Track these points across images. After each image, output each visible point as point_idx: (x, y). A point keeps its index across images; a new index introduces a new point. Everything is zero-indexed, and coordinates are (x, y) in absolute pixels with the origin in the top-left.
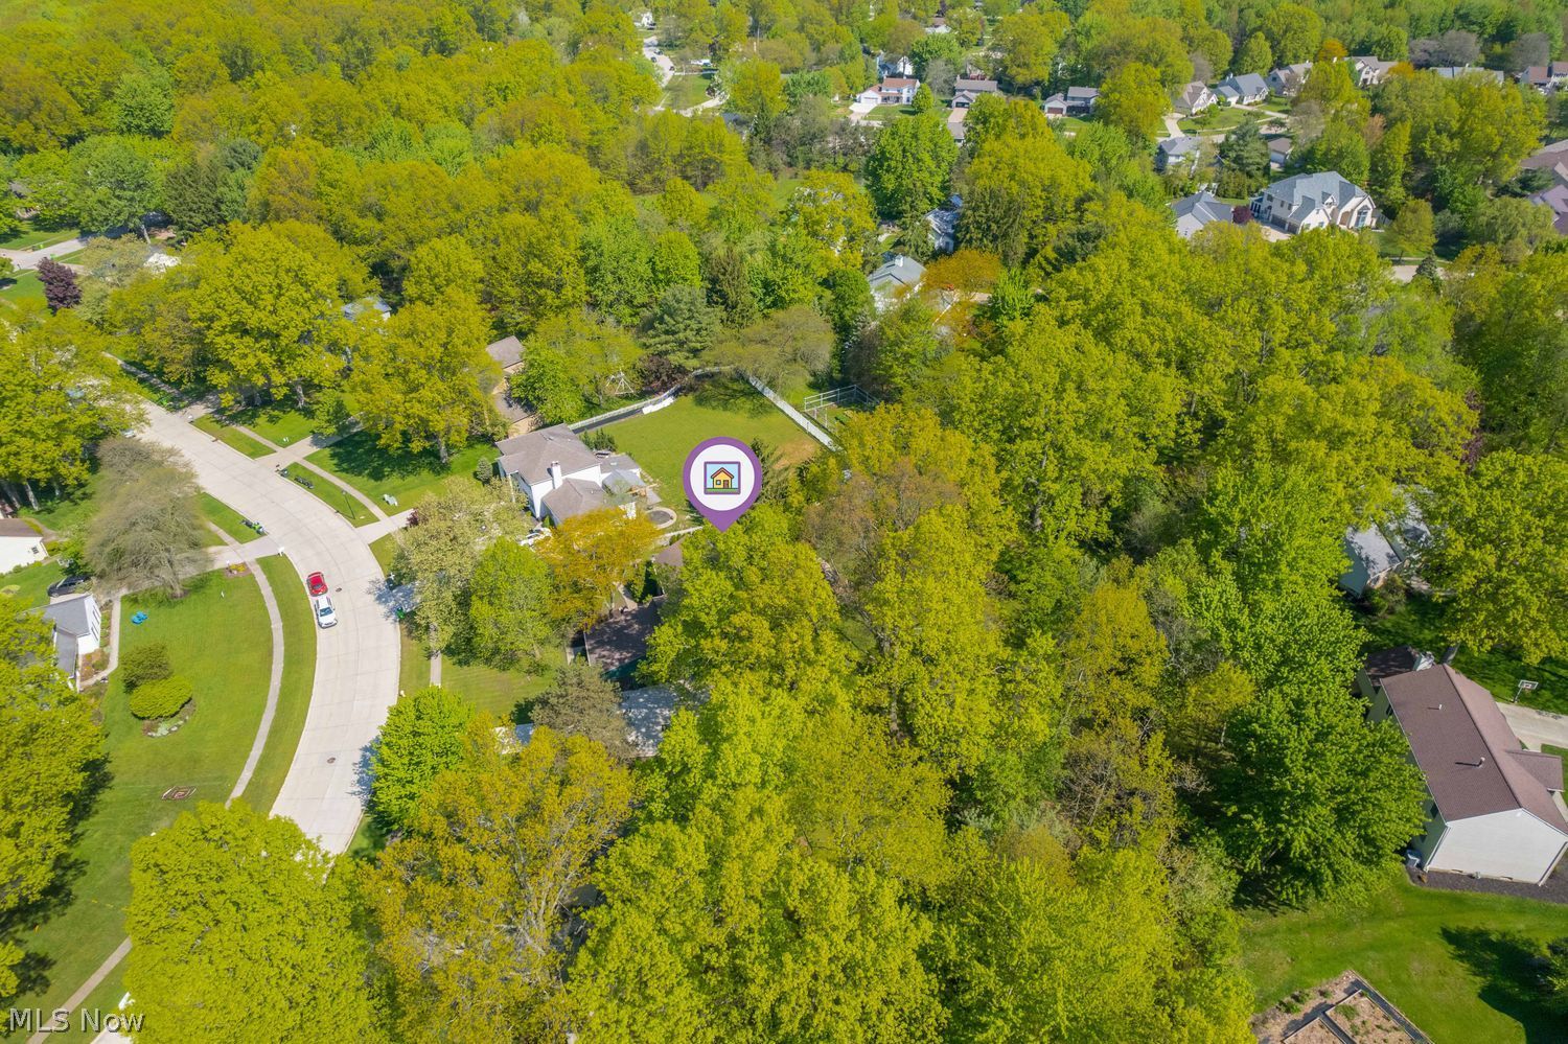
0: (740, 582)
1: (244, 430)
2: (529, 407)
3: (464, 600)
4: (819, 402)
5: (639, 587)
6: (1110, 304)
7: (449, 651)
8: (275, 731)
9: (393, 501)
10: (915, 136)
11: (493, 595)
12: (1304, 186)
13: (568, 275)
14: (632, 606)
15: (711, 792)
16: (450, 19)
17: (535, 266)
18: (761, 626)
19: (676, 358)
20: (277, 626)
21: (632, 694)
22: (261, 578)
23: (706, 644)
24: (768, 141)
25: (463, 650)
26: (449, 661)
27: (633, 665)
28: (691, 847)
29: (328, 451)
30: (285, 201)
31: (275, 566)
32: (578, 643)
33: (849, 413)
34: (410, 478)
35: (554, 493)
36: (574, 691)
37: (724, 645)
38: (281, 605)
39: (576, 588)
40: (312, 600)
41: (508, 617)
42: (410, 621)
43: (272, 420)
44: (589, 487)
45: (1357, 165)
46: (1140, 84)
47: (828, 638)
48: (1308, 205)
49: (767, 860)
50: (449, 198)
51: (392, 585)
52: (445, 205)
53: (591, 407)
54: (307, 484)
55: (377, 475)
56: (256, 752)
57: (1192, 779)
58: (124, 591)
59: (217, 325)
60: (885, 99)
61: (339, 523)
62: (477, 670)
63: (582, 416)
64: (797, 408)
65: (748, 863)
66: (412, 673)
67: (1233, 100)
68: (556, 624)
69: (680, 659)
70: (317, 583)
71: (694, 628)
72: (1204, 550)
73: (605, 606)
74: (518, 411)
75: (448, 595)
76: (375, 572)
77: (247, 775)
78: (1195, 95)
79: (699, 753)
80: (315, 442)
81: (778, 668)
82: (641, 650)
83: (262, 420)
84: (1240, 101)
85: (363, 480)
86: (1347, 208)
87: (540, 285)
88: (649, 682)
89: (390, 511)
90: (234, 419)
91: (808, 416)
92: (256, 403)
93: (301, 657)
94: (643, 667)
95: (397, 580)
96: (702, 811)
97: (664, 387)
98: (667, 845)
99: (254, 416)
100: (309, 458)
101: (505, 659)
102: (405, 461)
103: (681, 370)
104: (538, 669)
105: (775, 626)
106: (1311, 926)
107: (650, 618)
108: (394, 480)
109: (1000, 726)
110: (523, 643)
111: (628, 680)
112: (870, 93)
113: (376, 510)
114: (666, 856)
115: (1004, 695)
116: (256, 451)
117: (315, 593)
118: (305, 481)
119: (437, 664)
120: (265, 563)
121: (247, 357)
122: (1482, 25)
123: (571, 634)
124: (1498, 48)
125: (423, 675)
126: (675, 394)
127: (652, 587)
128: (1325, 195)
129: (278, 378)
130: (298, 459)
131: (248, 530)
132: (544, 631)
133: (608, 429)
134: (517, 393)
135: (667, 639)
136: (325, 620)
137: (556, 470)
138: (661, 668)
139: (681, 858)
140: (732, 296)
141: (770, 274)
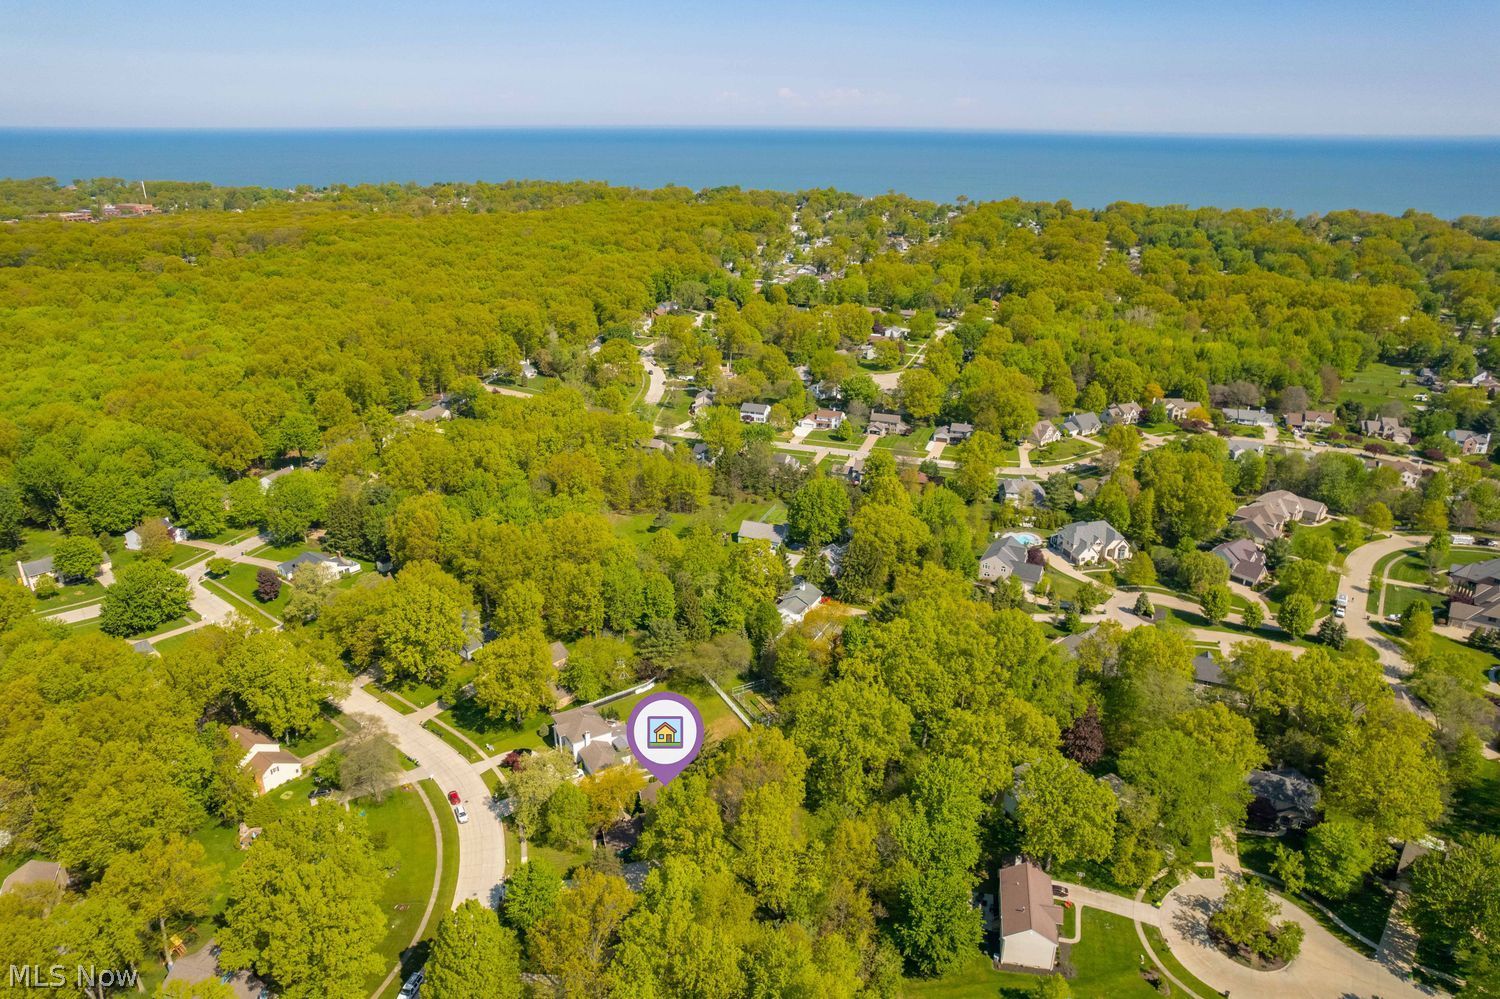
0: (682, 815)
1: (395, 695)
2: (569, 690)
3: (544, 811)
4: (743, 690)
5: (632, 807)
6: (894, 654)
7: (532, 840)
8: (444, 879)
9: (491, 748)
10: (819, 496)
11: (560, 811)
12: (1083, 531)
13: (594, 602)
14: (628, 817)
15: (663, 900)
16: (501, 345)
17: (575, 597)
18: (690, 835)
19: (656, 662)
20: (435, 821)
21: (630, 866)
22: (422, 793)
23: (665, 841)
24: (728, 473)
25: (541, 839)
26: (531, 845)
27: (630, 851)
28: (656, 920)
29: (449, 712)
30: (418, 542)
31: (429, 785)
32: (599, 837)
33: (759, 698)
34: (500, 734)
35: (584, 749)
36: (602, 862)
37: (673, 842)
38: (435, 809)
39: (600, 808)
40: (453, 807)
41: (567, 823)
42: (510, 821)
43: (412, 688)
44: (604, 745)
45: (1121, 515)
46: (982, 448)
47: (718, 841)
48: (1083, 545)
49: (683, 925)
50: (524, 553)
51: (495, 800)
52: (521, 556)
53: (606, 690)
54: (440, 735)
55: (481, 730)
56: (436, 889)
57: (881, 912)
58: (349, 798)
59: (393, 638)
60: (819, 425)
61: (461, 760)
62: (547, 850)
63: (600, 695)
64: (728, 693)
65: (676, 924)
66: (512, 852)
67: (1074, 433)
68: (588, 826)
69: (652, 850)
70: (454, 797)
71: (660, 834)
72: (913, 800)
73: (615, 818)
74: (563, 692)
75: (535, 810)
76: (485, 792)
77: (433, 900)
78: (1043, 432)
79: (659, 886)
80: (441, 705)
81: (696, 853)
82: (635, 843)
83: (405, 688)
84: (1079, 433)
85: (472, 733)
86: (1111, 546)
87: (577, 609)
88: (639, 859)
89: (491, 755)
90: (389, 686)
91: (734, 700)
92: (403, 677)
93: (451, 841)
94: (635, 851)
95: (500, 796)
96: (661, 907)
97: (650, 677)
98: (647, 919)
99: (400, 686)
100: (437, 716)
101: (562, 845)
102: (499, 724)
103: (660, 668)
104: (579, 851)
105: (696, 834)
106: (940, 986)
107: (640, 825)
108: (490, 735)
109: (798, 885)
110: (572, 836)
111: (628, 858)
112: (808, 421)
113: (481, 753)
114: (647, 922)
115: (801, 871)
116: (405, 711)
117: (453, 803)
118: (438, 732)
119: (524, 846)
120: (423, 783)
121: (410, 658)
122: (1261, 377)
123: (595, 832)
124: (1274, 394)
125: (518, 853)
126: (656, 681)
127: (639, 808)
128: (1096, 538)
129: (422, 667)
130: (431, 717)
131: (410, 763)
132: (584, 831)
133: (615, 706)
134: (564, 683)
135: (647, 839)
136: (462, 819)
137: (588, 736)
138: (644, 852)
139: (652, 923)
140: (693, 621)
141: (717, 606)
